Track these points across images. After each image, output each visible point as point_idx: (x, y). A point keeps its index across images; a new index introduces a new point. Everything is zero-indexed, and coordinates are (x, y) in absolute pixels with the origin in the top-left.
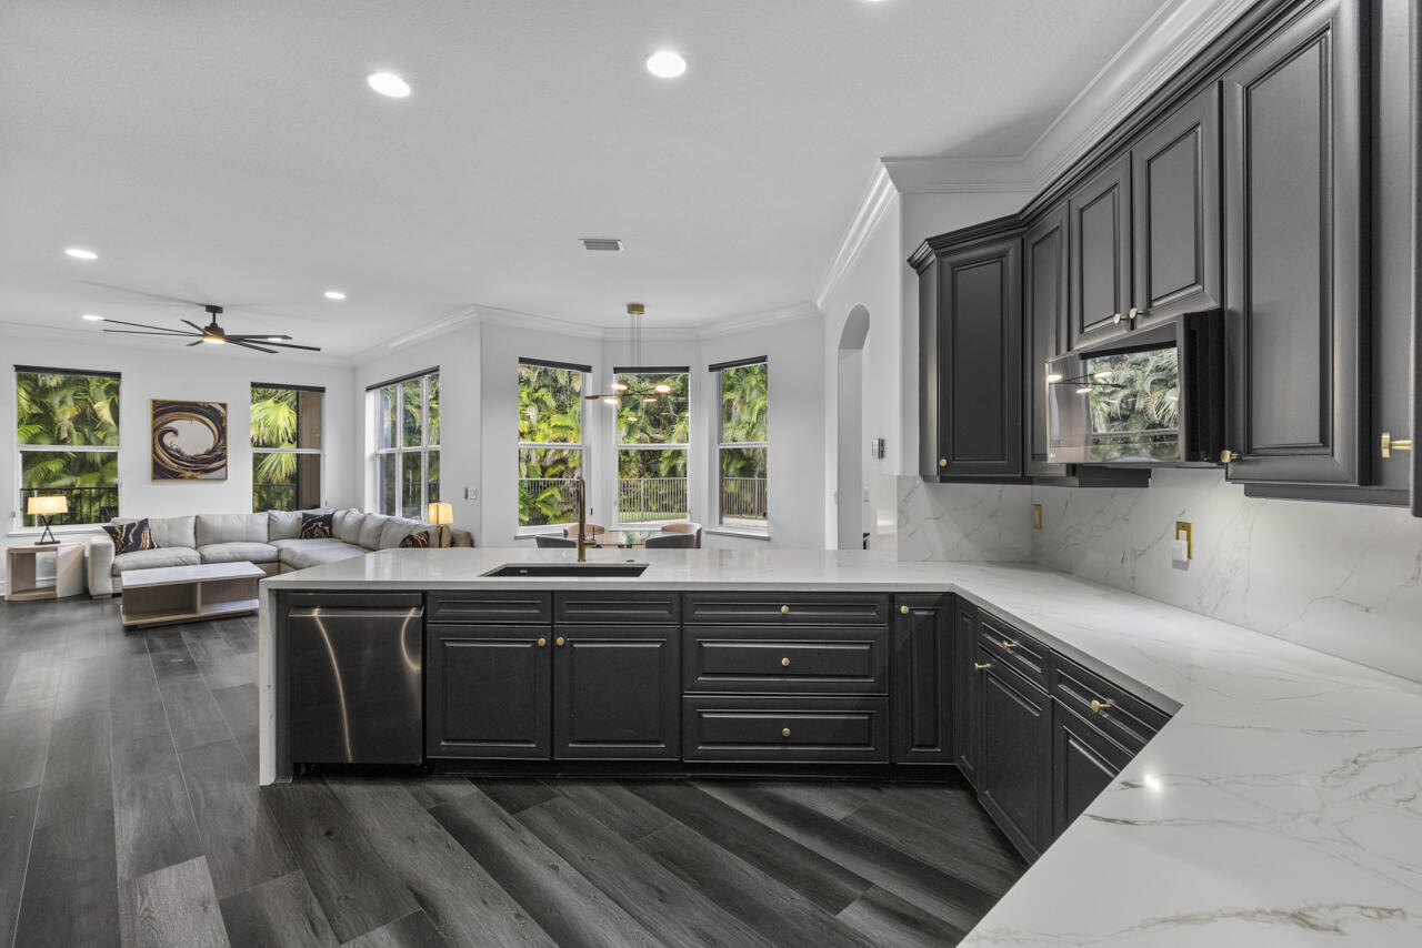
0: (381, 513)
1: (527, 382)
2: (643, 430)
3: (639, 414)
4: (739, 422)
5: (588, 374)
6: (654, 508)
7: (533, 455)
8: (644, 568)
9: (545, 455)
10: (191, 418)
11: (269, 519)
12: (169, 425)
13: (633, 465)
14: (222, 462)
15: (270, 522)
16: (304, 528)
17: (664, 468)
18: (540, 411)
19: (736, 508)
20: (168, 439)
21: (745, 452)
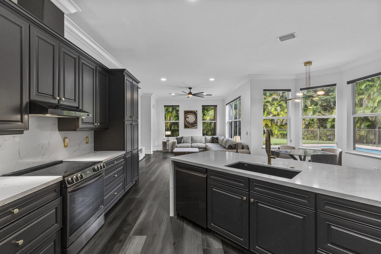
0: (229, 137)
1: (277, 100)
2: (320, 112)
3: (318, 107)
4: (367, 107)
5: (290, 92)
6: (325, 139)
7: (279, 121)
8: (299, 172)
9: (283, 121)
10: (191, 114)
12: (187, 116)
13: (315, 124)
14: (196, 124)
15: (205, 139)
16: (212, 140)
17: (329, 125)
18: (281, 108)
19: (365, 141)
20: (187, 119)
21: (370, 119)
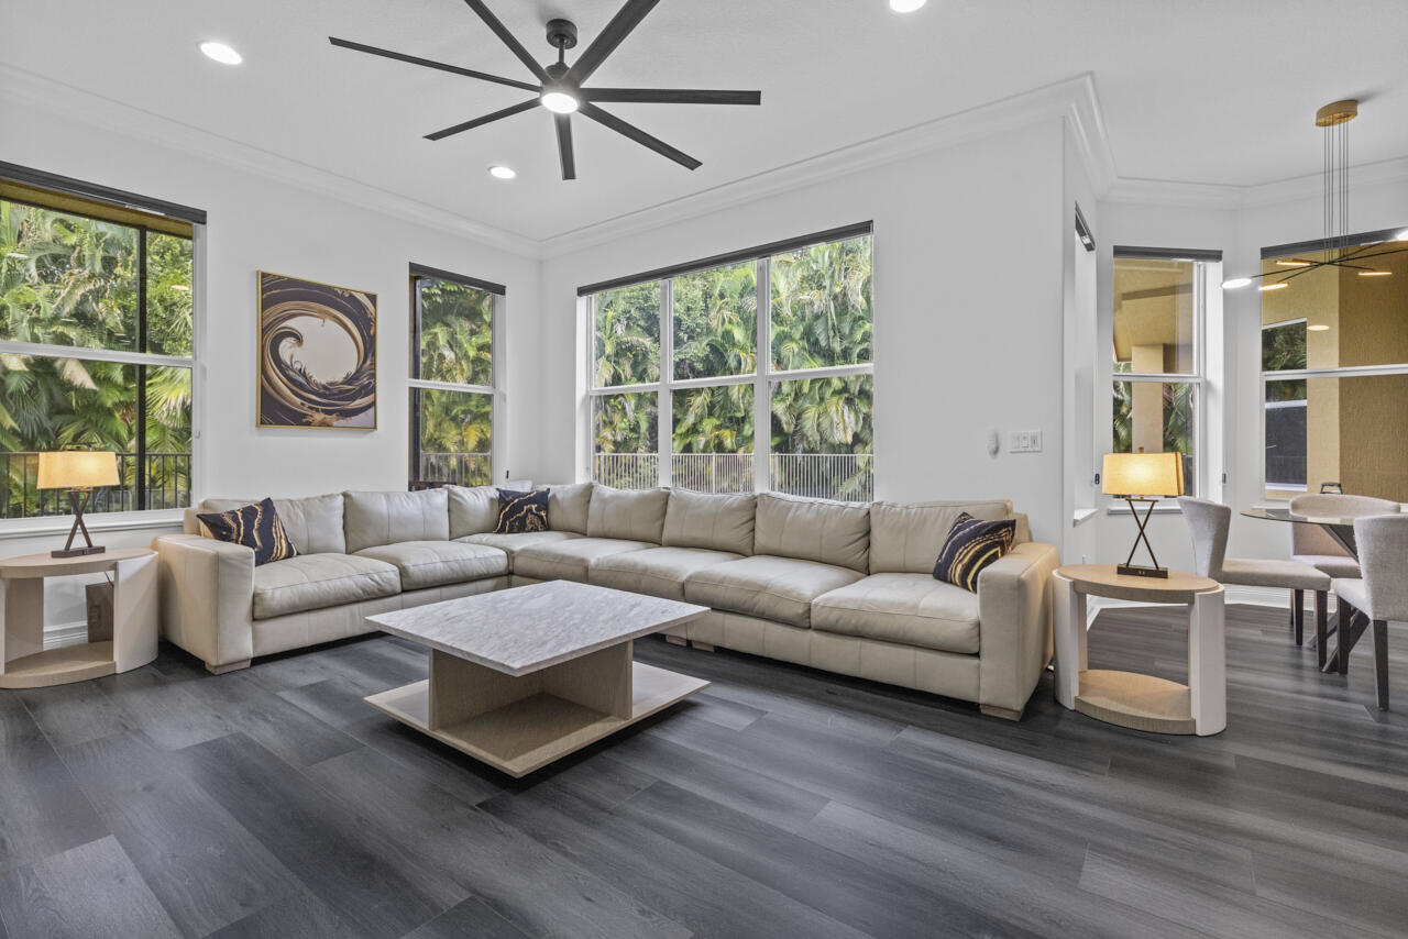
10: (323, 315)
11: (449, 499)
12: (289, 323)
14: (369, 400)
15: (451, 506)
20: (286, 349)
